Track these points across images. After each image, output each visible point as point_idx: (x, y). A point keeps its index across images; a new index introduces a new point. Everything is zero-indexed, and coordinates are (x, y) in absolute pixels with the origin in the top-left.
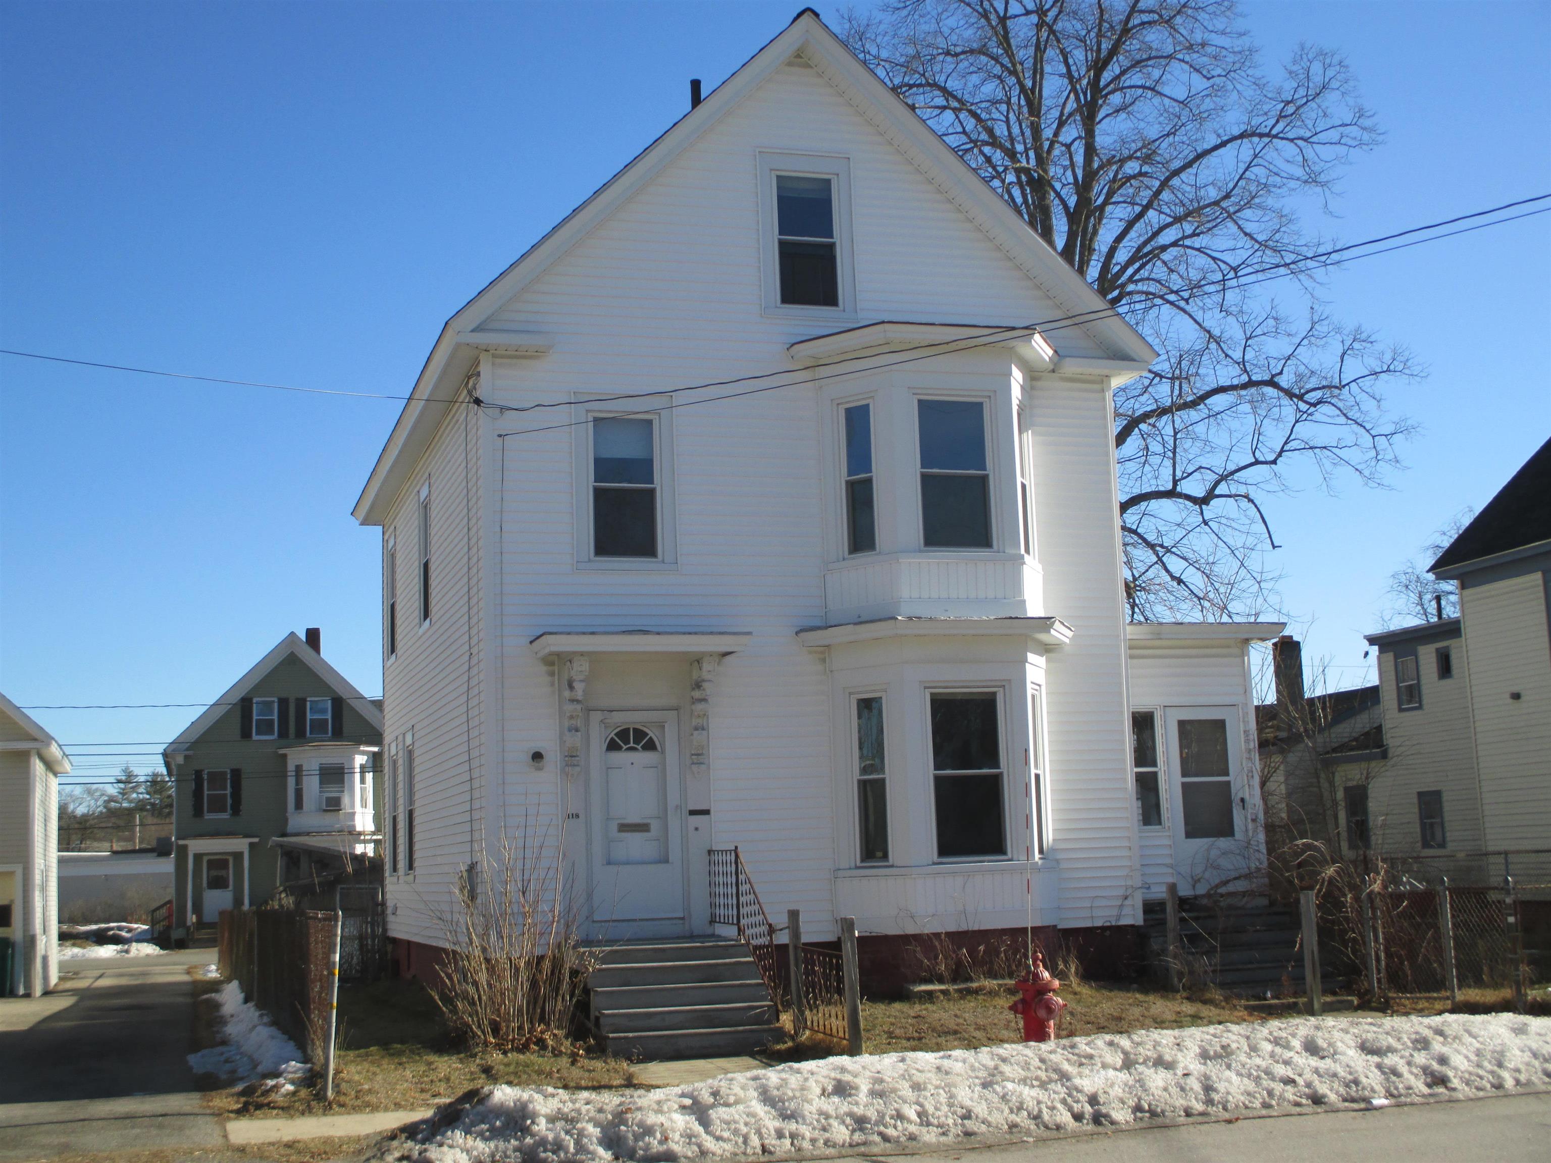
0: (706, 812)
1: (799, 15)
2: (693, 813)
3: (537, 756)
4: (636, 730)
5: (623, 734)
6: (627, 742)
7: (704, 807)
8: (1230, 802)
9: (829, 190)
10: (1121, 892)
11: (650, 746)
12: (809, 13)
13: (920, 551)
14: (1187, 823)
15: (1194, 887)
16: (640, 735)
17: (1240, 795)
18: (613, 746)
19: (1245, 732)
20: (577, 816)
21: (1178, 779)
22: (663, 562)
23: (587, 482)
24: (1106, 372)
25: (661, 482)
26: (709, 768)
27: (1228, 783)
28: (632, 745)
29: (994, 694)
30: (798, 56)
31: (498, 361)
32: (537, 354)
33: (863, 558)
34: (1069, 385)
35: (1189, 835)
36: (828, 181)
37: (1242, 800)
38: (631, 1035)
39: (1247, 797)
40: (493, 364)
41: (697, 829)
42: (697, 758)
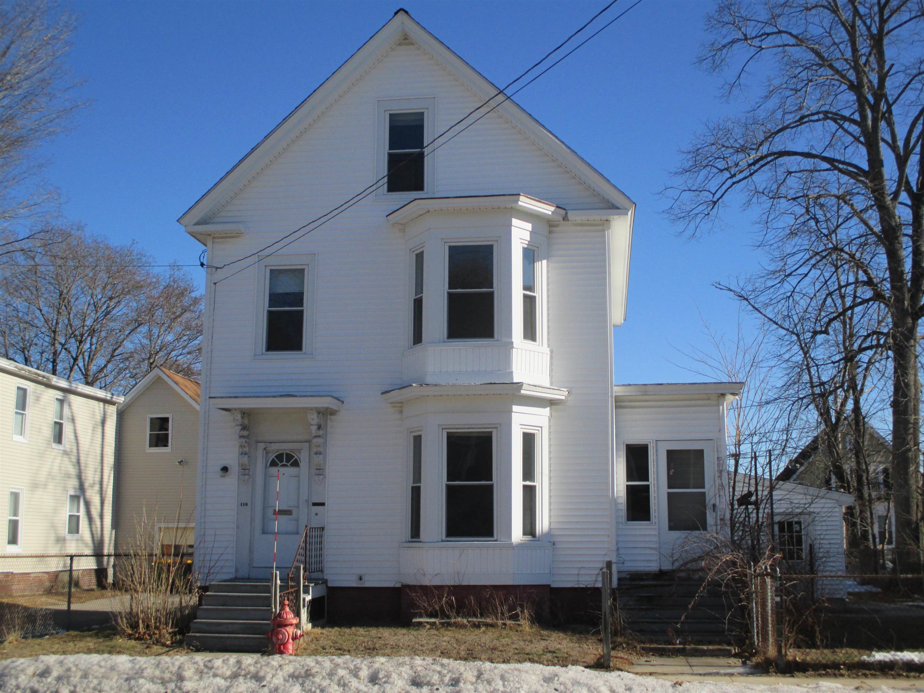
0: (323, 504)
1: (396, 13)
2: (315, 504)
3: (225, 469)
4: (287, 454)
5: (280, 457)
6: (281, 461)
7: (322, 502)
8: (705, 506)
9: (423, 120)
10: (601, 565)
11: (296, 464)
12: (403, 12)
13: (444, 342)
14: (670, 520)
15: (673, 564)
16: (289, 457)
17: (713, 502)
18: (273, 464)
19: (718, 458)
20: (247, 504)
21: (664, 490)
22: (305, 353)
23: (264, 308)
24: (605, 218)
25: (307, 306)
26: (325, 478)
27: (704, 494)
28: (284, 463)
29: (491, 432)
30: (406, 39)
31: (216, 240)
32: (238, 235)
34: (579, 228)
35: (671, 528)
36: (422, 114)
37: (714, 506)
39: (718, 504)
40: (213, 242)
41: (316, 514)
42: (320, 471)
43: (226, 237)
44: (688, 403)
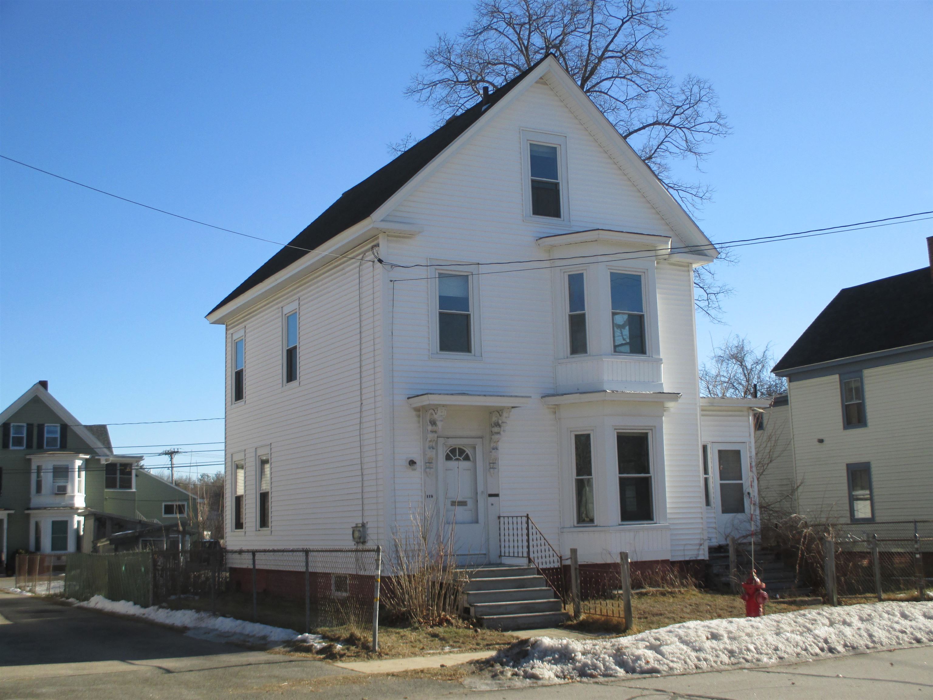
0: (497, 495)
1: (546, 56)
2: (491, 495)
3: (412, 463)
4: (459, 449)
5: (453, 451)
6: (455, 456)
7: (496, 493)
8: (742, 494)
9: (556, 153)
10: (697, 542)
11: (467, 458)
12: (552, 55)
13: (612, 355)
14: (722, 505)
15: (726, 539)
16: (462, 452)
17: (748, 491)
18: (448, 458)
19: (750, 457)
20: (432, 496)
21: (718, 482)
22: (475, 356)
23: (436, 310)
24: (690, 261)
25: (473, 312)
26: (498, 471)
27: (742, 484)
28: (458, 457)
29: (647, 434)
30: (541, 78)
31: (390, 238)
32: (409, 236)
33: (578, 358)
34: (674, 267)
35: (725, 511)
36: (555, 149)
37: (749, 493)
38: (495, 617)
39: (751, 492)
40: (388, 240)
41: (492, 504)
42: (492, 465)
43: (400, 237)
44: (724, 413)
